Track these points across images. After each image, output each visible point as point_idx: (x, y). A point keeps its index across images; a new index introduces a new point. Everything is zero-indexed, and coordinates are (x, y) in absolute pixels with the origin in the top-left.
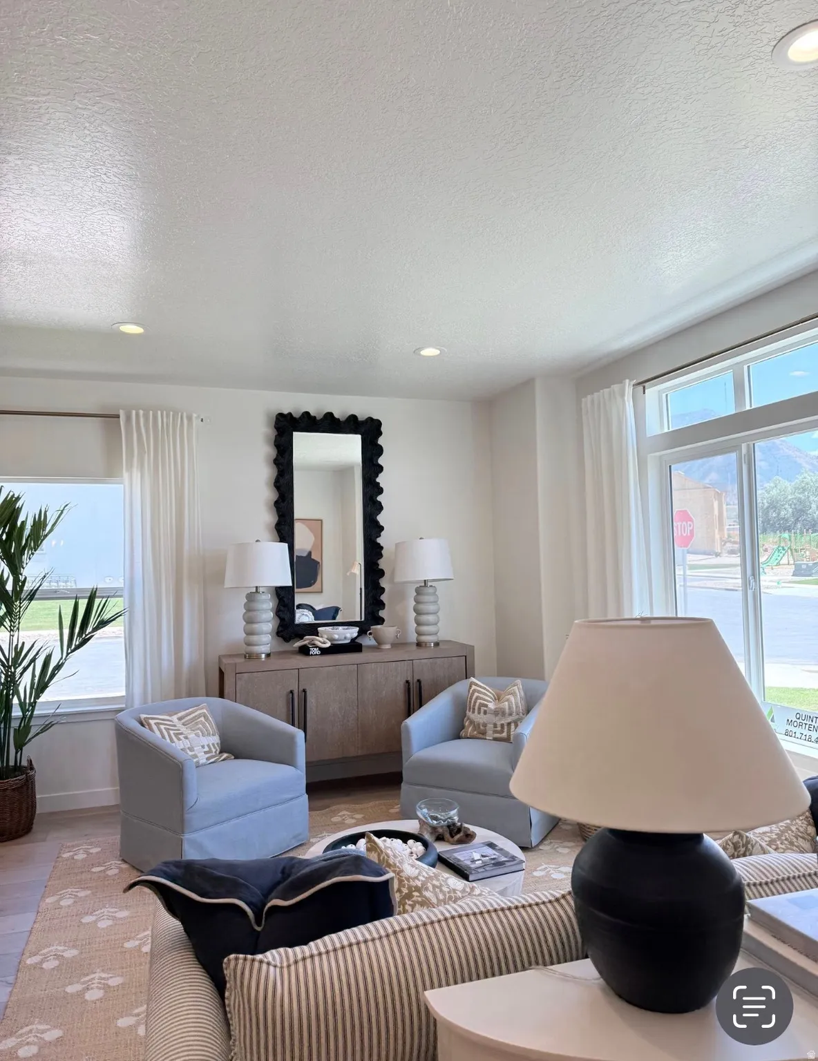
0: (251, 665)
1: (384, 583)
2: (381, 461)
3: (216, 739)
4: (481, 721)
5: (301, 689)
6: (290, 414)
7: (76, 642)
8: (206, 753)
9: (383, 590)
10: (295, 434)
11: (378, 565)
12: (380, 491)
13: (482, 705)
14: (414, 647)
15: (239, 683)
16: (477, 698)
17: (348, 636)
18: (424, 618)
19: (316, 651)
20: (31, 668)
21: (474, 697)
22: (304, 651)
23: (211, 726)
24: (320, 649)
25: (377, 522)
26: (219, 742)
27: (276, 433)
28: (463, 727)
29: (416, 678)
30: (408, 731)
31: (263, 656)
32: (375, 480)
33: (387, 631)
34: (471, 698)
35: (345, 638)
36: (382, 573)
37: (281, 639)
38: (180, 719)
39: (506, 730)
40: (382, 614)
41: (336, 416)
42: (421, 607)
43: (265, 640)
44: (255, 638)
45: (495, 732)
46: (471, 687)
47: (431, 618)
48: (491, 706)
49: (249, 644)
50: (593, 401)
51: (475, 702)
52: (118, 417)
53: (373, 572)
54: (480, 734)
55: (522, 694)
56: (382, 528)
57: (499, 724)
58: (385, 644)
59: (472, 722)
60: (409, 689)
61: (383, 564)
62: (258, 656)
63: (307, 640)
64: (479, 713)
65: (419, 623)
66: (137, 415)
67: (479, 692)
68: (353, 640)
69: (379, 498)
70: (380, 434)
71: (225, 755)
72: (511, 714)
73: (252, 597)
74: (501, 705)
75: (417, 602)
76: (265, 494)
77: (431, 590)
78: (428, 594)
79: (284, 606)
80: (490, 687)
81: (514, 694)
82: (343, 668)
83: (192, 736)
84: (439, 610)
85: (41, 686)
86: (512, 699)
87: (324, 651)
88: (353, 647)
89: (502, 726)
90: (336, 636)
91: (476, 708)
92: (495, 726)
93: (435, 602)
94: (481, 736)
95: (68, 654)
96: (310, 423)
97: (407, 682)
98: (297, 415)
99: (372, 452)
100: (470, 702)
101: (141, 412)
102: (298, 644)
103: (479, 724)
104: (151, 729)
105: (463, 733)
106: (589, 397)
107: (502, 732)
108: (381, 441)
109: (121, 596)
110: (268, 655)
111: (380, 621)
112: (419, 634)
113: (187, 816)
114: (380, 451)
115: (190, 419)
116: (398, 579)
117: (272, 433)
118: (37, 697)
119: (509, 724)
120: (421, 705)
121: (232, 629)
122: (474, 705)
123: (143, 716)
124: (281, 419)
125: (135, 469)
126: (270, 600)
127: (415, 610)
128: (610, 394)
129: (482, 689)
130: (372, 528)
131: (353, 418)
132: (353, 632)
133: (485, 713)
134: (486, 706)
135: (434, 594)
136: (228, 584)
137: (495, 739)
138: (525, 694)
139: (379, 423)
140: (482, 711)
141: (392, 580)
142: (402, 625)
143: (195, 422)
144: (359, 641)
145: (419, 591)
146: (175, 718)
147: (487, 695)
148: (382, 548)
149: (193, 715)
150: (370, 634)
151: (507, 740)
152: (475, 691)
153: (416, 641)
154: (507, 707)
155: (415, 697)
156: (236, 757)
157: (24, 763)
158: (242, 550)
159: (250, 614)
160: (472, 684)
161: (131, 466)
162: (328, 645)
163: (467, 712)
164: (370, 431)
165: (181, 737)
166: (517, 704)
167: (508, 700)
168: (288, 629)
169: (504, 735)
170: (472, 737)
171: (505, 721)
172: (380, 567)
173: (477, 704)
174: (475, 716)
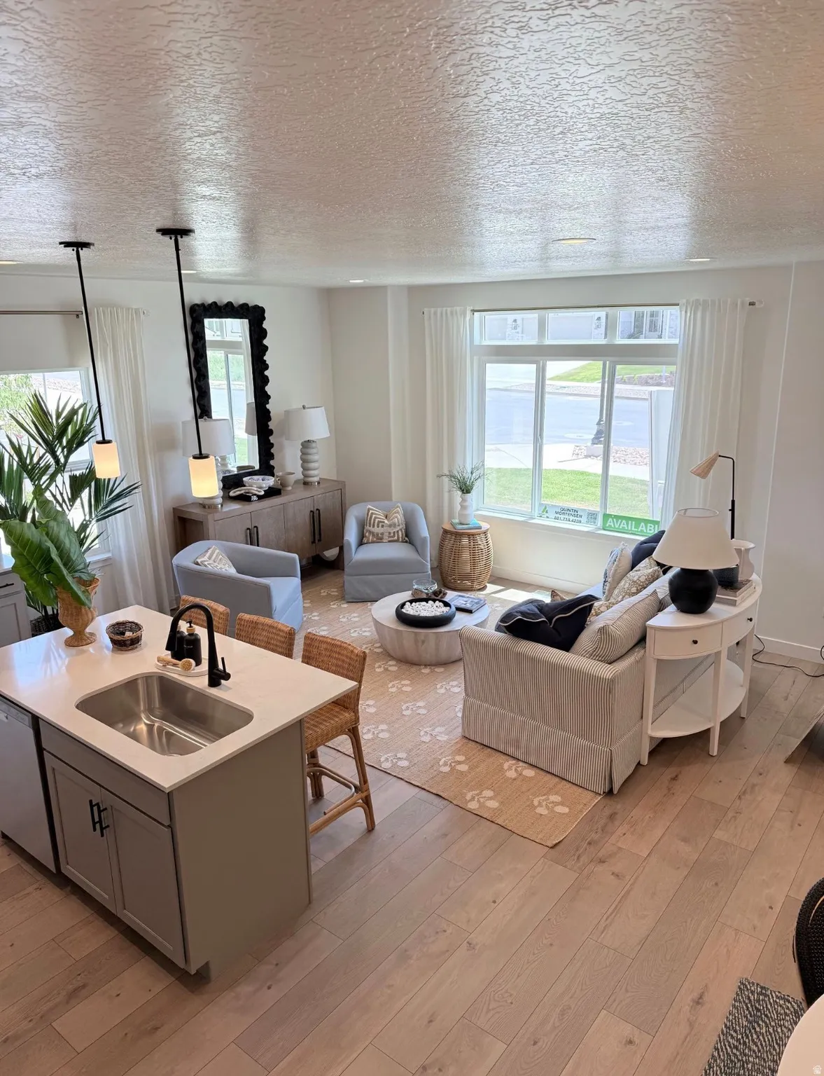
1: (273, 439)
4: (380, 532)
5: (253, 526)
6: (202, 304)
9: (273, 445)
10: (205, 319)
11: (269, 426)
16: (375, 518)
18: (310, 465)
19: (255, 498)
21: (373, 518)
24: (258, 496)
25: (266, 392)
27: (192, 321)
28: (364, 537)
29: (316, 508)
31: (220, 506)
32: (262, 358)
33: (289, 478)
34: (371, 518)
36: (271, 432)
41: (234, 304)
42: (308, 457)
45: (389, 537)
46: (369, 511)
47: (315, 465)
48: (386, 522)
51: (374, 520)
53: (265, 432)
54: (379, 539)
55: (403, 513)
56: (269, 397)
57: (392, 532)
58: (288, 486)
59: (372, 533)
60: (313, 516)
61: (272, 425)
62: (215, 506)
64: (378, 527)
65: (306, 469)
67: (375, 514)
70: (264, 319)
72: (399, 526)
74: (393, 521)
75: (303, 454)
77: (312, 446)
78: (311, 448)
80: (381, 510)
81: (398, 513)
82: (275, 508)
87: (260, 498)
92: (390, 533)
93: (318, 453)
94: (380, 541)
96: (217, 311)
97: (311, 511)
98: (207, 304)
99: (258, 335)
100: (370, 521)
103: (378, 534)
104: (205, 566)
105: (365, 540)
107: (394, 536)
108: (264, 325)
110: (222, 506)
112: (307, 476)
114: (265, 333)
119: (398, 531)
122: (374, 522)
127: (302, 459)
129: (378, 512)
130: (261, 396)
131: (244, 304)
132: (269, 480)
133: (383, 526)
134: (384, 522)
135: (316, 447)
137: (389, 541)
139: (262, 310)
140: (380, 525)
144: (276, 486)
145: (306, 445)
147: (381, 516)
148: (270, 413)
151: (397, 541)
152: (372, 514)
155: (316, 519)
160: (369, 509)
162: (259, 492)
163: (367, 527)
164: (256, 316)
167: (397, 517)
169: (396, 538)
170: (373, 542)
171: (396, 530)
172: (270, 428)
173: (376, 522)
174: (376, 530)
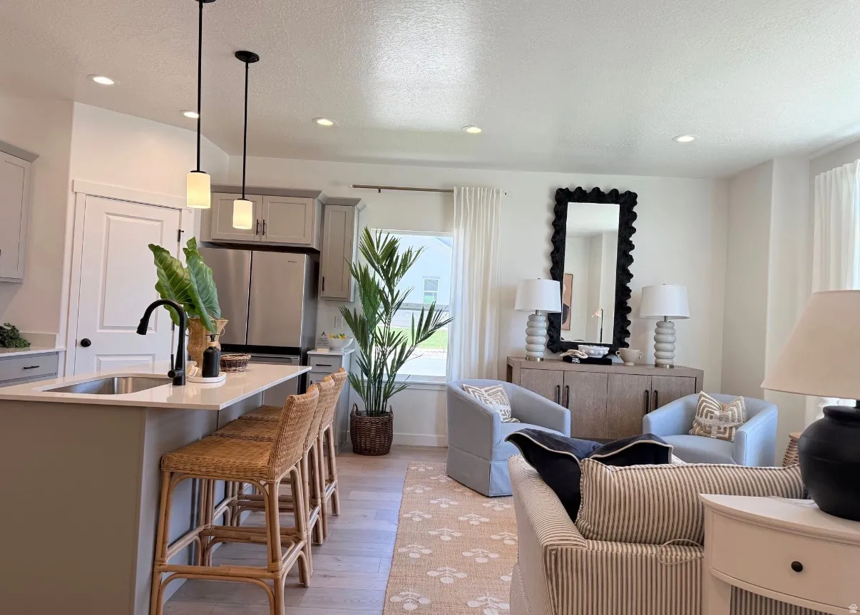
0: (530, 364)
1: (630, 317)
2: (634, 225)
3: (509, 408)
4: (708, 424)
5: (565, 385)
6: (567, 189)
7: (422, 336)
8: (503, 415)
9: (629, 323)
10: (569, 204)
11: (627, 303)
12: (632, 247)
13: (708, 412)
14: (654, 367)
15: (522, 376)
16: (705, 406)
17: (602, 352)
18: (662, 346)
19: (577, 360)
20: (393, 352)
21: (703, 406)
22: (568, 359)
23: (506, 400)
24: (580, 359)
25: (628, 271)
26: (510, 409)
27: (556, 203)
28: (692, 427)
29: (654, 389)
30: (648, 422)
31: (539, 359)
32: (628, 239)
33: (632, 352)
34: (700, 405)
35: (599, 354)
36: (629, 310)
37: (550, 351)
38: (486, 391)
39: (728, 432)
40: (627, 340)
41: (602, 190)
42: (661, 337)
43: (540, 349)
44: (533, 346)
45: (719, 433)
46: (700, 398)
47: (669, 346)
48: (717, 413)
49: (529, 350)
50: (825, 177)
51: (703, 409)
52: (453, 191)
53: (622, 309)
54: (706, 433)
55: (745, 408)
56: (631, 276)
57: (722, 427)
58: (630, 362)
59: (699, 424)
60: (648, 396)
61: (630, 303)
62: (534, 359)
63: (569, 352)
64: (706, 417)
65: (657, 349)
66: (465, 190)
67: (707, 402)
68: (605, 356)
69: (631, 253)
70: (636, 203)
71: (514, 419)
72: (733, 421)
73: (532, 318)
74: (725, 413)
75: (657, 333)
76: (545, 247)
77: (669, 325)
78: (667, 328)
79: (553, 327)
80: (717, 400)
81: (737, 406)
82: (597, 374)
83: (494, 403)
84: (676, 339)
85: (400, 362)
86: (735, 409)
87: (583, 361)
88: (605, 361)
89: (725, 428)
90: (592, 352)
91: (704, 414)
92: (719, 428)
93: (673, 334)
94: (707, 435)
95: (416, 344)
96: (581, 195)
97: (647, 391)
98: (572, 189)
99: (627, 218)
100: (699, 409)
101: (467, 188)
102: (563, 355)
103: (705, 426)
104: (469, 392)
105: (691, 431)
106: (822, 174)
107: (725, 433)
108: (635, 209)
109: (448, 311)
110: (542, 359)
111: (627, 345)
112: (657, 357)
113: (494, 449)
114: (634, 216)
115: (498, 192)
116: (643, 315)
117: (552, 202)
118: (397, 368)
119: (731, 428)
120: (656, 408)
121: (517, 339)
122: (703, 412)
123: (464, 385)
124: (561, 193)
125: (461, 226)
126: (545, 321)
127: (656, 339)
128: (842, 172)
129: (710, 401)
130: (623, 275)
131: (615, 191)
132: (605, 350)
133: (711, 417)
134: (713, 413)
135: (672, 328)
136: (516, 308)
137: (718, 438)
138: (747, 408)
139: (635, 196)
140: (709, 416)
141: (637, 315)
142: (644, 349)
143: (502, 195)
144: (609, 357)
145: (659, 325)
146: (483, 390)
147: (714, 405)
148: (630, 291)
149: (494, 390)
150: (618, 353)
151: (729, 439)
152: (703, 401)
153: (654, 363)
154: (730, 416)
155: (652, 401)
156: (521, 422)
157: (388, 410)
158: (528, 284)
159: (531, 329)
160: (701, 396)
161: (459, 224)
162: (586, 357)
163: (696, 416)
164: (627, 202)
165: (488, 402)
166: (739, 414)
167: (731, 410)
168: (555, 344)
169: (727, 436)
170: (699, 435)
171: (728, 426)
172: (628, 305)
173: (705, 411)
174: (703, 420)
